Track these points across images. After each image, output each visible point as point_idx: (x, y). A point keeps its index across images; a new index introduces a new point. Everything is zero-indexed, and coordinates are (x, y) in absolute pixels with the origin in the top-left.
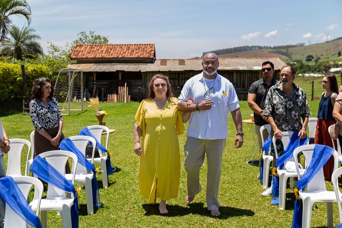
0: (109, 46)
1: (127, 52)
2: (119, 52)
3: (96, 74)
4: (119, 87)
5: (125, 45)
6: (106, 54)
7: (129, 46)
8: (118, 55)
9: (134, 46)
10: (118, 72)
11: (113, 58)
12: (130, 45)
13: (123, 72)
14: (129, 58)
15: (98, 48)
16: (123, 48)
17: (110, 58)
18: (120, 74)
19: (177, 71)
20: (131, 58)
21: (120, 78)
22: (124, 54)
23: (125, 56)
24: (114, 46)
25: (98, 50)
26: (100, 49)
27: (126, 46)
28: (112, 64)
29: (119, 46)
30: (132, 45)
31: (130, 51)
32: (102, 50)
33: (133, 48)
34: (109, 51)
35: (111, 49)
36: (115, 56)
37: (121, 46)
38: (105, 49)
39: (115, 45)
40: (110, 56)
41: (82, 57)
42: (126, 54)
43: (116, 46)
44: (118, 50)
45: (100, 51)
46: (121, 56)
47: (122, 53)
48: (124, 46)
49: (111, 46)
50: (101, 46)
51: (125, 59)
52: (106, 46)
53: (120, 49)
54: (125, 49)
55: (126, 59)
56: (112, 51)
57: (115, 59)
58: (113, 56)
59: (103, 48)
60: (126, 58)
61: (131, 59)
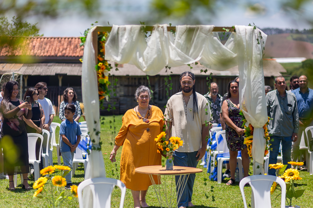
0: (42, 39)
1: (68, 49)
2: (57, 49)
3: (27, 78)
4: (59, 97)
5: (65, 38)
6: (39, 51)
7: (70, 39)
8: (56, 52)
9: (77, 39)
10: (57, 75)
11: (49, 56)
12: (72, 38)
13: (65, 76)
14: (71, 56)
15: (28, 42)
16: (62, 42)
17: (45, 56)
18: (60, 79)
19: (137, 76)
20: (74, 56)
21: (60, 84)
22: (64, 52)
23: (67, 54)
24: (49, 39)
25: (29, 44)
26: (31, 44)
27: (67, 39)
28: (49, 64)
29: (56, 39)
30: (75, 38)
31: (72, 47)
32: (34, 44)
33: (77, 42)
34: (44, 46)
35: (46, 44)
36: (53, 54)
37: (59, 40)
38: (38, 44)
39: (51, 38)
40: (46, 54)
41: (7, 55)
42: (68, 51)
43: (53, 39)
44: (55, 44)
45: (30, 46)
46: (60, 54)
47: (61, 49)
48: (63, 39)
49: (46, 39)
50: (32, 39)
51: (65, 58)
52: (39, 39)
53: (59, 44)
54: (66, 44)
55: (68, 58)
56: (48, 47)
57: (52, 58)
58: (49, 54)
59: (35, 42)
60: (67, 56)
61: (74, 58)
